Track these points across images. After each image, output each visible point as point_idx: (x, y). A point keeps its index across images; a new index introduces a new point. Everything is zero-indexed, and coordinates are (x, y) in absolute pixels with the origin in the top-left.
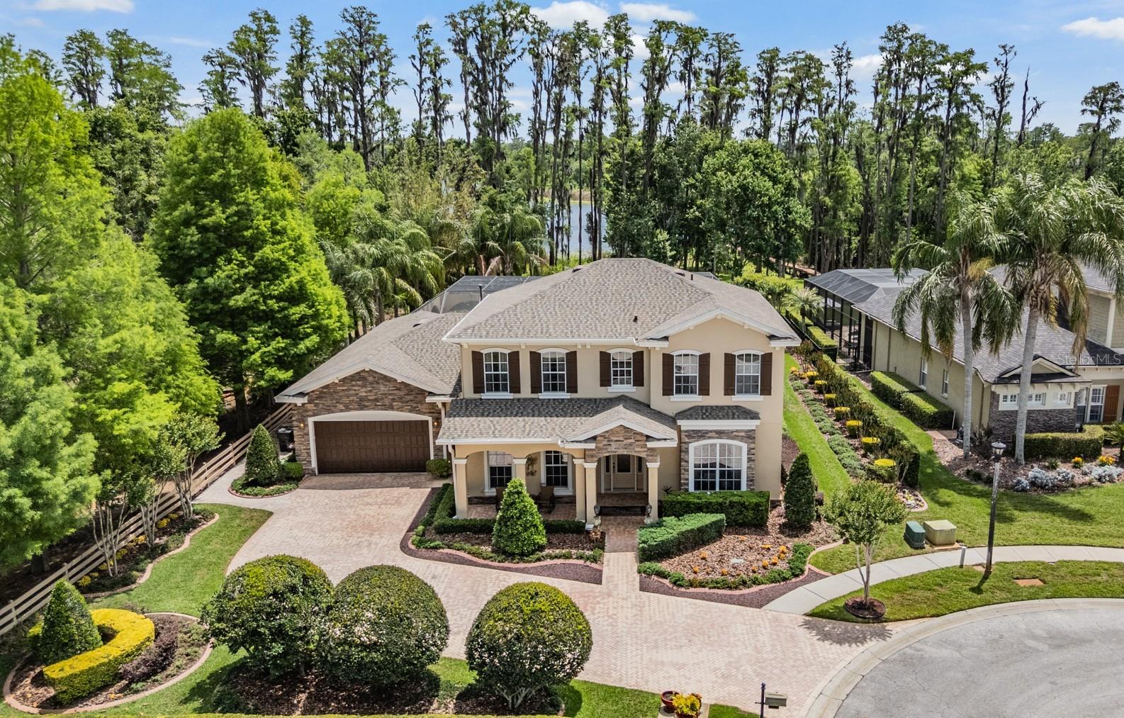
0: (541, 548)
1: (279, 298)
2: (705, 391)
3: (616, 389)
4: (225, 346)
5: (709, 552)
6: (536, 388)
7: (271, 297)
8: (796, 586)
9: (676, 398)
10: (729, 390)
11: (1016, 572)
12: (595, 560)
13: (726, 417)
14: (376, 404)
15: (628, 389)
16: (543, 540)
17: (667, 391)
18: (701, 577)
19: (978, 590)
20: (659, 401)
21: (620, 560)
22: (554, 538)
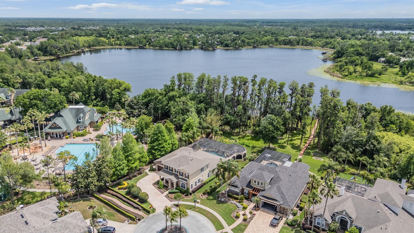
0: (162, 188)
2: (183, 176)
3: (175, 173)
6: (169, 170)
8: (177, 201)
9: (180, 176)
11: (198, 208)
12: (165, 191)
13: (184, 180)
19: (191, 208)
21: (167, 192)
22: (165, 188)
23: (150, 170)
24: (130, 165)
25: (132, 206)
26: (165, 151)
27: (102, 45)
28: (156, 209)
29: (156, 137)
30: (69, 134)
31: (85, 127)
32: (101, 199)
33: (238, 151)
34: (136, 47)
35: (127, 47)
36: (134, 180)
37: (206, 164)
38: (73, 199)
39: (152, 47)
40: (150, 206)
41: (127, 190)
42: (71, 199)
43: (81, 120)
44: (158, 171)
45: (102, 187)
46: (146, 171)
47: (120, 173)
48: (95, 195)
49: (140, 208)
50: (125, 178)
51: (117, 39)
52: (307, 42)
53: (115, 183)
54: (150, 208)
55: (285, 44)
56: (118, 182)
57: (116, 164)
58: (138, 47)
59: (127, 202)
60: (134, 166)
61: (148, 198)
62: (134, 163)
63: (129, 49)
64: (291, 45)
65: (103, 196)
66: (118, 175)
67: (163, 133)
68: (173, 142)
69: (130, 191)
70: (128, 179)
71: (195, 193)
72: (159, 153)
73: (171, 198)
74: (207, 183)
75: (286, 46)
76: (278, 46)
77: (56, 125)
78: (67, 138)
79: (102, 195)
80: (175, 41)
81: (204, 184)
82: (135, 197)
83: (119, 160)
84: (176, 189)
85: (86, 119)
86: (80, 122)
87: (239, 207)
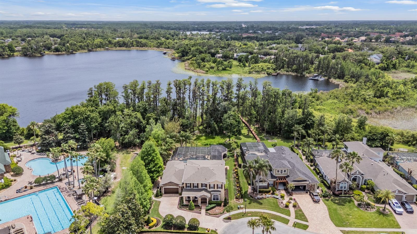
2: (214, 188)
3: (203, 188)
4: (152, 176)
5: (214, 209)
6: (193, 187)
7: (157, 168)
8: (223, 215)
10: (217, 188)
11: (248, 213)
12: (200, 211)
13: (217, 192)
14: (172, 186)
15: (205, 188)
16: (194, 208)
17: (210, 188)
18: (212, 213)
19: (243, 216)
20: (209, 190)
21: (203, 210)
22: (196, 207)
23: (157, 196)
36: (152, 212)
41: (160, 225)
52: (141, 43)
54: (208, 231)
55: (120, 46)
64: (126, 47)
71: (230, 201)
73: (215, 215)
75: (122, 48)
76: (114, 49)
81: (227, 190)
82: (180, 228)
84: (210, 204)
87: (278, 199)
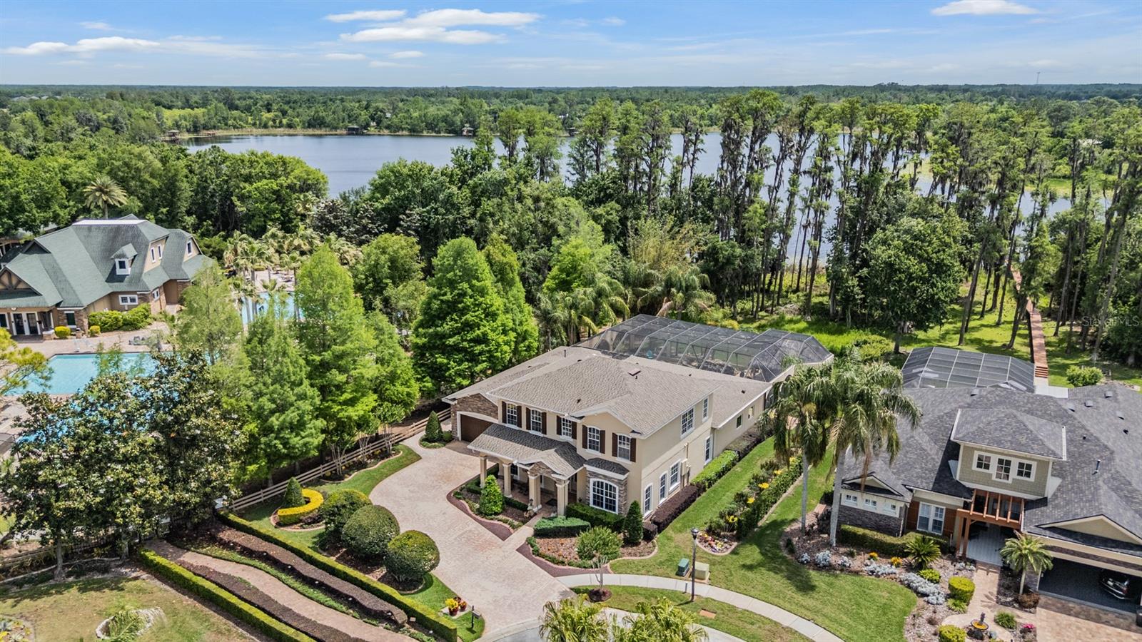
0: (496, 514)
1: (471, 341)
2: (602, 450)
3: (562, 439)
6: (528, 427)
7: (466, 340)
8: (589, 573)
9: (589, 450)
10: (614, 453)
11: (710, 605)
12: (515, 528)
13: (607, 469)
14: (484, 412)
15: (566, 438)
17: (584, 445)
18: (549, 553)
21: (526, 531)
22: (510, 510)
23: (428, 440)
24: (336, 408)
25: (354, 604)
26: (491, 359)
27: (235, 127)
28: (486, 618)
29: (449, 297)
30: (71, 319)
31: (144, 298)
32: (181, 577)
33: (803, 357)
34: (339, 132)
35: (310, 131)
36: (354, 481)
37: (702, 398)
38: (30, 581)
39: (386, 132)
40: (450, 601)
41: (320, 528)
42: (14, 583)
43: (128, 270)
44: (462, 445)
45: (189, 515)
46: (406, 443)
47: (285, 443)
48: (151, 555)
49: (400, 616)
50: (312, 474)
51: (280, 114)
53: (262, 496)
54: (453, 612)
56: (273, 490)
57: (264, 400)
58: (344, 132)
59: (322, 587)
60: (354, 412)
61: (438, 559)
62: (352, 402)
63: (320, 136)
65: (193, 560)
66: (274, 457)
67: (478, 279)
68: (521, 324)
69: (337, 532)
70: (325, 477)
71: (669, 531)
72: (465, 365)
73: (553, 560)
74: (710, 485)
77: (14, 281)
78: (62, 336)
79: (190, 558)
80: (455, 112)
81: (699, 489)
82: (367, 558)
83: (279, 379)
84: (569, 513)
85: (146, 270)
86: (121, 279)
87: (924, 595)
